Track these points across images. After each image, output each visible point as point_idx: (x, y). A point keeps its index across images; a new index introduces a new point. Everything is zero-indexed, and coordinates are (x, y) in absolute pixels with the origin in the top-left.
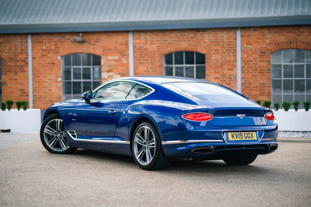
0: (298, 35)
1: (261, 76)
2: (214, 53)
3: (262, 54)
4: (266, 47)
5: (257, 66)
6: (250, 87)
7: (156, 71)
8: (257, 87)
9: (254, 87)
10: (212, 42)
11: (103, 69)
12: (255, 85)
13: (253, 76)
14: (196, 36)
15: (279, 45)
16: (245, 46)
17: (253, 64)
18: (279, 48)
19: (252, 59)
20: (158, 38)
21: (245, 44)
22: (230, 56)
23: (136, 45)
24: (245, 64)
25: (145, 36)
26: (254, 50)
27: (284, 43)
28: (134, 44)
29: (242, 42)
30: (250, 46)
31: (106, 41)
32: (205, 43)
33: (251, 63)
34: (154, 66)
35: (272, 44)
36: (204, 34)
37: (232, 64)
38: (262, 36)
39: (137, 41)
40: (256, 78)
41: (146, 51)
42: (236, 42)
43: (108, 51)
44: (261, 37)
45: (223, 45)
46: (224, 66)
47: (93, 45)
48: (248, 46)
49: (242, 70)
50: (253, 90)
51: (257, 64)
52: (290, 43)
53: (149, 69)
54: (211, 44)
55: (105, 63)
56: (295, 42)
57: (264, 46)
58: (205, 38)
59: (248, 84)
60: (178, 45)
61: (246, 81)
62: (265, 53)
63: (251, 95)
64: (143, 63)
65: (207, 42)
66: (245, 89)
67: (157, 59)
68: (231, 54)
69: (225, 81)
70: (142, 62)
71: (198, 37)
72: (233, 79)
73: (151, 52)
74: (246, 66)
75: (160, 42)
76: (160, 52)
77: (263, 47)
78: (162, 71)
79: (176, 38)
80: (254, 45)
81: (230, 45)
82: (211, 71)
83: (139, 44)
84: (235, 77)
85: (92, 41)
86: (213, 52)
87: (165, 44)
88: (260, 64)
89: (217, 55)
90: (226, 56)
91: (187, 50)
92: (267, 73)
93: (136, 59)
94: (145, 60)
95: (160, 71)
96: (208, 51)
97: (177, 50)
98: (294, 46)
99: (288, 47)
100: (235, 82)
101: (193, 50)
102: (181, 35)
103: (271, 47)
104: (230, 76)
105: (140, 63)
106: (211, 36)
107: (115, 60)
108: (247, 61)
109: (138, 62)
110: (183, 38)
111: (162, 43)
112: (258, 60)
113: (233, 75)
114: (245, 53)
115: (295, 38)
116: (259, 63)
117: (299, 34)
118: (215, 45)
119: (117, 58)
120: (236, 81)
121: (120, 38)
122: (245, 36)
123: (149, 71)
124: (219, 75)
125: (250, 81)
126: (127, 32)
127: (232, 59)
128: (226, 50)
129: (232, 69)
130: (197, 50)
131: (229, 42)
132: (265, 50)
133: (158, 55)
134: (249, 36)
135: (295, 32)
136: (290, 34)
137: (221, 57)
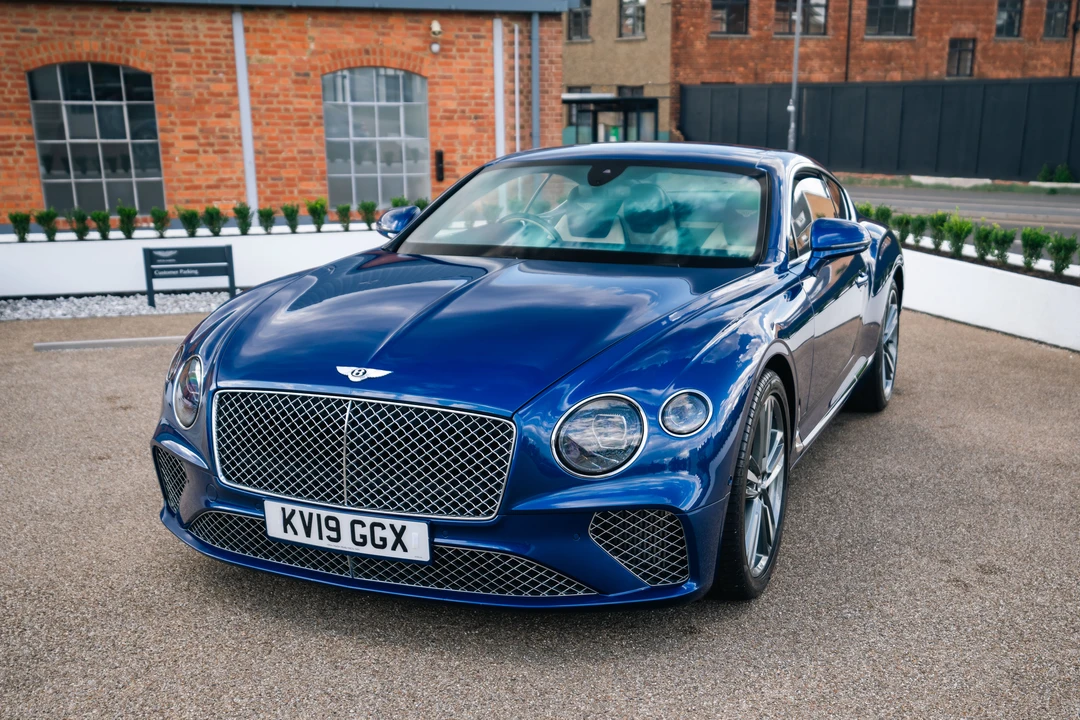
0: (384, 34)
1: (301, 132)
2: (175, 73)
3: (302, 77)
4: (309, 61)
5: (291, 107)
6: (277, 159)
7: (11, 115)
8: (294, 159)
9: (286, 159)
10: (168, 42)
12: (290, 155)
13: (281, 132)
14: (122, 25)
15: (340, 56)
16: (257, 55)
17: (279, 103)
18: (342, 64)
19: (276, 90)
20: (4, 22)
21: (257, 50)
22: (220, 81)
24: (260, 103)
26: (279, 69)
27: (353, 52)
29: (247, 45)
30: (271, 57)
32: (148, 42)
33: (275, 100)
35: (322, 53)
36: (144, 20)
37: (227, 103)
38: (299, 32)
40: (290, 138)
42: (232, 44)
44: (295, 35)
45: (198, 51)
46: (207, 108)
48: (264, 57)
49: (253, 117)
50: (284, 167)
51: (291, 103)
52: (367, 52)
54: (165, 46)
56: (378, 50)
58: (146, 31)
59: (271, 152)
60: (70, 46)
61: (265, 145)
62: (307, 75)
63: (281, 179)
65: (155, 42)
66: (265, 166)
67: (9, 83)
68: (221, 75)
69: (212, 145)
71: (127, 26)
72: (231, 140)
74: (264, 107)
75: (12, 34)
76: (16, 62)
77: (301, 60)
78: (28, 115)
79: (60, 25)
80: (280, 54)
81: (217, 51)
82: (173, 118)
84: (237, 135)
86: (174, 68)
87: (31, 39)
88: (297, 103)
89: (184, 77)
90: (209, 80)
91: (99, 59)
92: (316, 125)
95: (21, 116)
96: (159, 65)
97: (69, 59)
98: (375, 60)
99: (362, 62)
100: (237, 147)
101: (115, 61)
102: (74, 18)
103: (321, 61)
104: (225, 134)
106: (164, 25)
108: (266, 96)
110: (82, 26)
112: (292, 93)
113: (233, 131)
114: (258, 73)
115: (377, 41)
116: (295, 100)
117: (385, 31)
118: (177, 50)
120: (241, 145)
122: (255, 30)
124: (195, 131)
125: (276, 145)
127: (226, 88)
128: (208, 66)
129: (228, 116)
130: (127, 61)
131: (213, 44)
132: (307, 69)
133: (12, 70)
134: (267, 31)
135: (376, 27)
136: (364, 30)
137: (195, 83)
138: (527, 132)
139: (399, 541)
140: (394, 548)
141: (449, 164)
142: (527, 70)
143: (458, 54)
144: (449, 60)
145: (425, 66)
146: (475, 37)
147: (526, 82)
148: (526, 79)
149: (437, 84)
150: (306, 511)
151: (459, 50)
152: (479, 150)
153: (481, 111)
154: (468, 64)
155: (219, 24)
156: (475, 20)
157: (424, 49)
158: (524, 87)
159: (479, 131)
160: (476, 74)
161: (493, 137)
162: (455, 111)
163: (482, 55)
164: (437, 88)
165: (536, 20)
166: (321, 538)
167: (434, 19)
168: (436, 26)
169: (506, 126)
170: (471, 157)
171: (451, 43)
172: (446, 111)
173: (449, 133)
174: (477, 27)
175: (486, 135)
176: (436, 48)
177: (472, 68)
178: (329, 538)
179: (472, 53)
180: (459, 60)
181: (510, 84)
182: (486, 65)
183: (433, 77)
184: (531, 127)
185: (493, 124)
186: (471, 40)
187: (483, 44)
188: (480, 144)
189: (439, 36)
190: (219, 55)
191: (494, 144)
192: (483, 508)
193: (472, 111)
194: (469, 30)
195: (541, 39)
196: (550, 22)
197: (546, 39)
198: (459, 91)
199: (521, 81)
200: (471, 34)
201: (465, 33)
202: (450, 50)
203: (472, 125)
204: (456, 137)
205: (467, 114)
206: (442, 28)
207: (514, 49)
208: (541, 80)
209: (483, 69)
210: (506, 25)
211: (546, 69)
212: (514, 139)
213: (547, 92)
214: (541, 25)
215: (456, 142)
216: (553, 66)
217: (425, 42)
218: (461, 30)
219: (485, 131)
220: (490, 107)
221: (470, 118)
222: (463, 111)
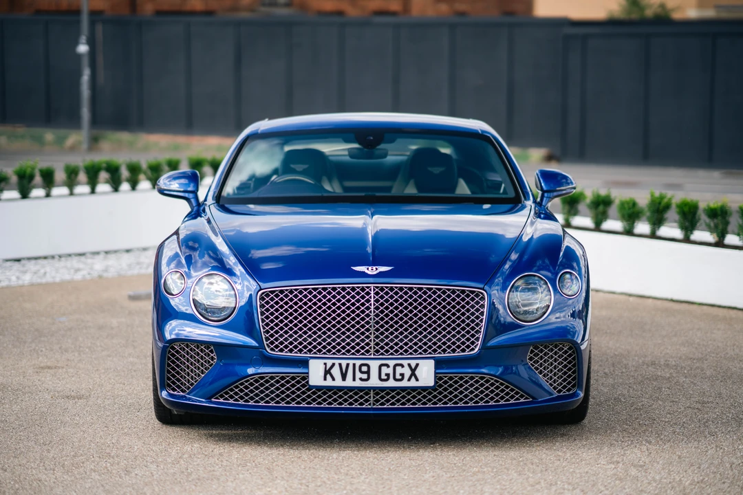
139: (413, 374)
140: (409, 380)
150: (344, 363)
166: (354, 380)
178: (361, 379)
192: (468, 347)
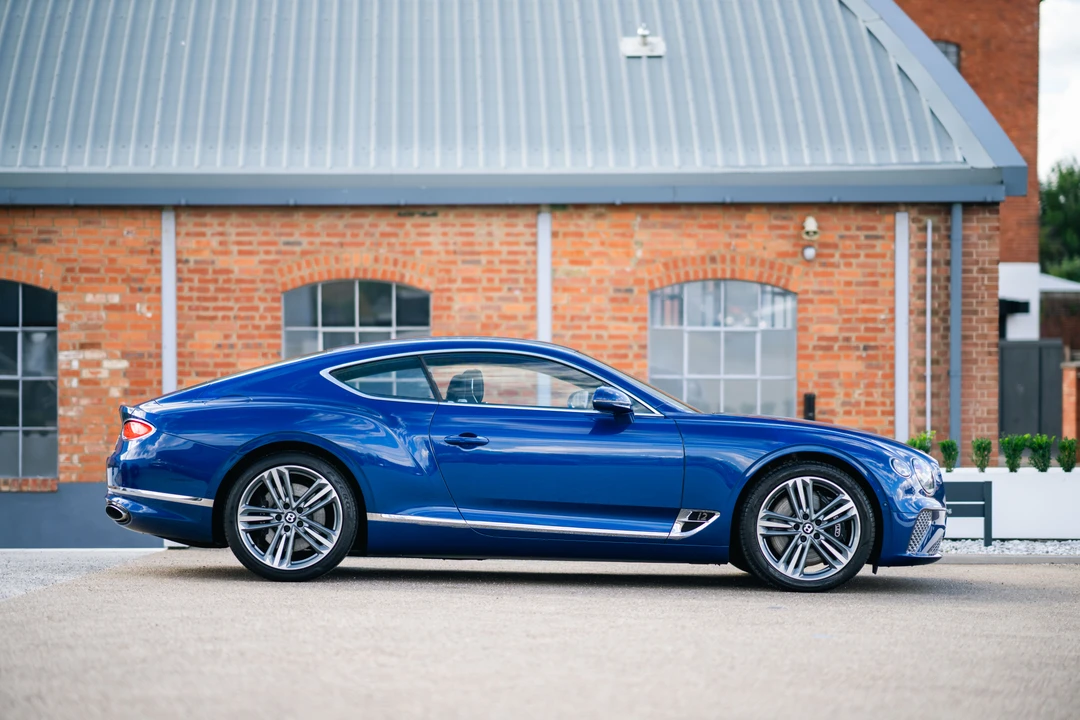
0: (738, 236)
2: (460, 290)
3: (622, 295)
4: (633, 273)
5: (605, 333)
7: (258, 346)
10: (455, 252)
11: (61, 336)
14: (401, 232)
15: (676, 266)
16: (565, 266)
17: (589, 327)
19: (587, 309)
20: (266, 234)
21: (566, 260)
22: (515, 300)
23: (184, 257)
24: (564, 327)
25: (221, 225)
26: (593, 283)
27: (694, 260)
28: (178, 252)
29: (554, 254)
30: (583, 269)
31: (76, 239)
32: (429, 253)
33: (584, 324)
34: (250, 330)
35: (653, 261)
36: (427, 225)
37: (521, 328)
38: (623, 235)
39: (192, 243)
41: (221, 278)
42: (535, 253)
43: (84, 276)
44: (617, 239)
45: (490, 262)
47: (30, 252)
48: (576, 268)
51: (604, 327)
52: (713, 260)
53: (234, 340)
54: (452, 257)
55: (68, 317)
56: (728, 258)
57: (628, 269)
58: (430, 239)
60: (337, 260)
62: (630, 291)
64: (213, 318)
65: (438, 253)
67: (262, 306)
68: (517, 293)
70: (210, 313)
71: (407, 234)
73: (239, 281)
74: (568, 334)
75: (273, 248)
76: (272, 281)
77: (624, 272)
78: (278, 346)
79: (329, 235)
80: (596, 262)
81: (516, 262)
83: (197, 251)
85: (24, 240)
86: (459, 284)
87: (293, 253)
88: (615, 328)
89: (470, 295)
90: (502, 299)
91: (369, 276)
92: (637, 356)
93: (186, 304)
94: (216, 309)
95: (270, 346)
96: (441, 282)
97: (334, 277)
98: (724, 271)
99: (705, 272)
101: (388, 277)
102: (346, 226)
103: (650, 273)
105: (199, 318)
106: (451, 231)
107: (110, 308)
108: (573, 318)
109: (194, 313)
110: (354, 235)
111: (278, 252)
112: (607, 315)
114: (565, 290)
115: (728, 245)
116: (612, 324)
117: (740, 231)
118: (464, 262)
119: (115, 299)
121: (130, 232)
122: (566, 235)
123: (232, 346)
126: (157, 209)
127: (521, 309)
128: (502, 281)
130: (403, 276)
131: (510, 253)
132: (629, 282)
133: (267, 291)
134: (580, 235)
135: (727, 227)
136: (711, 231)
137: (484, 302)
138: (941, 369)
141: (823, 412)
142: (943, 283)
143: (842, 261)
144: (829, 270)
145: (794, 275)
146: (867, 237)
147: (943, 298)
148: (942, 294)
149: (811, 301)
151: (843, 256)
152: (870, 394)
153: (875, 339)
154: (856, 274)
155: (520, 228)
156: (870, 215)
157: (794, 255)
158: (939, 305)
159: (869, 367)
160: (868, 288)
161: (891, 376)
162: (835, 339)
163: (879, 261)
164: (810, 307)
165: (958, 212)
167: (809, 215)
168: (811, 224)
169: (910, 361)
170: (858, 404)
171: (835, 246)
172: (821, 339)
173: (825, 370)
174: (871, 224)
175: (880, 373)
176: (810, 253)
177: (862, 279)
179: (862, 259)
180: (843, 268)
181: (919, 302)
182: (883, 275)
183: (806, 292)
184: (948, 361)
185: (891, 358)
186: (862, 241)
187: (879, 247)
188: (871, 385)
189: (816, 237)
190: (517, 267)
191: (893, 385)
193: (859, 339)
194: (859, 228)
195: (965, 238)
196: (981, 216)
197: (974, 239)
198: (841, 311)
199: (934, 296)
200: (862, 234)
201: (853, 232)
202: (832, 256)
203: (859, 358)
204: (836, 375)
205: (854, 343)
206: (819, 227)
207: (926, 253)
208: (965, 296)
209: (878, 281)
210: (914, 220)
211: (976, 280)
212: (923, 378)
213: (975, 312)
214: (964, 220)
215: (835, 382)
216: (986, 276)
217: (795, 245)
218: (848, 228)
219: (879, 367)
220: (888, 333)
221: (857, 348)
222: (847, 339)
